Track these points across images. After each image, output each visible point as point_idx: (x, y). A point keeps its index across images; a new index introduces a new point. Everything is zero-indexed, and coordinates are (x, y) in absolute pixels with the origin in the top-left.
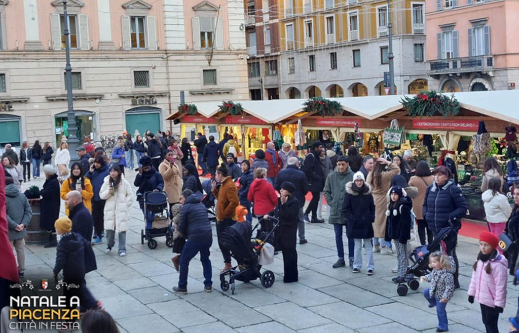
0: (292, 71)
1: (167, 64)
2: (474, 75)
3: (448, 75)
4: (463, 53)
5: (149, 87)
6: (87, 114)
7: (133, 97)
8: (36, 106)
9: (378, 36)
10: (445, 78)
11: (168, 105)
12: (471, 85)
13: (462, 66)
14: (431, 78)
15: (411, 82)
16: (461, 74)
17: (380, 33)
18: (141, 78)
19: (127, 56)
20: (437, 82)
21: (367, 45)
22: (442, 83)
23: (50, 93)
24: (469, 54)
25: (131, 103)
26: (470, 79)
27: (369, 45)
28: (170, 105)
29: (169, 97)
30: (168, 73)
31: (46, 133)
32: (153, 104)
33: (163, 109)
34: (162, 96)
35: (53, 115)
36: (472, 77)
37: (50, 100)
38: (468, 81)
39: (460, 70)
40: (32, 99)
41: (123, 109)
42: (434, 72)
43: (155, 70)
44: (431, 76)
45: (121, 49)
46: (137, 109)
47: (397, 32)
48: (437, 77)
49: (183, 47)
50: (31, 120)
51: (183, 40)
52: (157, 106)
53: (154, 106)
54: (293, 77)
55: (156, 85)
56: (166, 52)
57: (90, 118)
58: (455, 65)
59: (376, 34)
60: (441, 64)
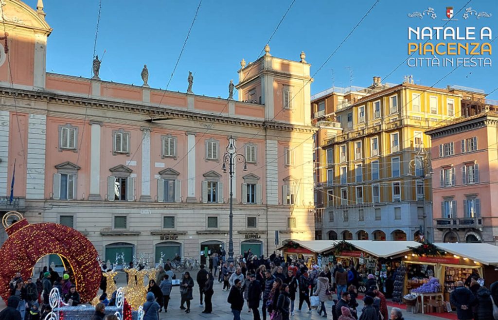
0: (332, 220)
1: (267, 213)
2: (468, 229)
3: (450, 229)
4: (460, 215)
5: (256, 227)
6: (219, 243)
7: (246, 233)
8: (191, 237)
9: (393, 201)
10: (447, 230)
11: (266, 240)
12: (466, 236)
13: (460, 223)
14: (437, 230)
15: (416, 231)
16: (460, 228)
17: (395, 199)
18: (251, 222)
19: (244, 207)
20: (441, 233)
21: (385, 206)
22: (445, 234)
23: (199, 229)
24: (464, 216)
25: (244, 237)
26: (465, 232)
27: (387, 206)
28: (267, 239)
29: (267, 234)
30: (267, 219)
31: (195, 254)
32: (257, 238)
33: (263, 242)
34: (263, 233)
35: (200, 243)
36: (466, 230)
37: (198, 233)
38: (464, 233)
39: (459, 226)
40: (189, 233)
41: (240, 241)
42: (440, 226)
43: (260, 217)
44: (438, 229)
45: (241, 203)
46: (249, 241)
47: (407, 199)
48: (441, 229)
49: (277, 203)
50: (187, 246)
51: (277, 199)
52: (260, 240)
53: (258, 239)
54: (332, 224)
55: (260, 226)
56: (267, 206)
57: (221, 246)
58: (455, 222)
59: (392, 199)
60: (444, 221)
